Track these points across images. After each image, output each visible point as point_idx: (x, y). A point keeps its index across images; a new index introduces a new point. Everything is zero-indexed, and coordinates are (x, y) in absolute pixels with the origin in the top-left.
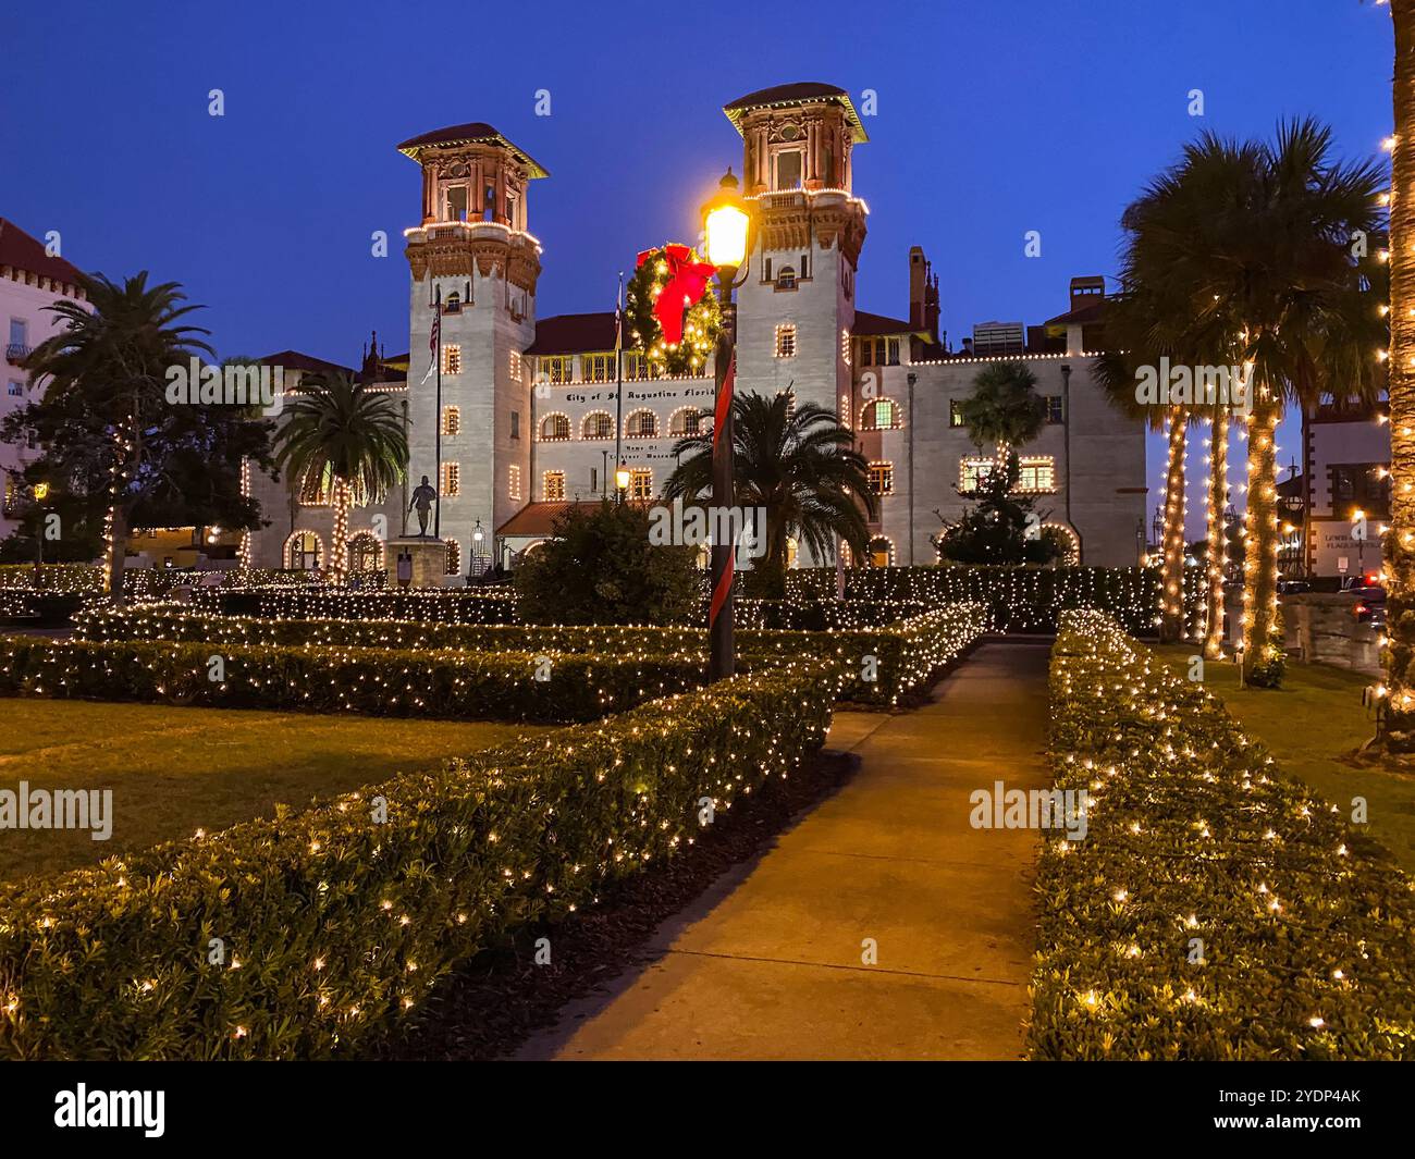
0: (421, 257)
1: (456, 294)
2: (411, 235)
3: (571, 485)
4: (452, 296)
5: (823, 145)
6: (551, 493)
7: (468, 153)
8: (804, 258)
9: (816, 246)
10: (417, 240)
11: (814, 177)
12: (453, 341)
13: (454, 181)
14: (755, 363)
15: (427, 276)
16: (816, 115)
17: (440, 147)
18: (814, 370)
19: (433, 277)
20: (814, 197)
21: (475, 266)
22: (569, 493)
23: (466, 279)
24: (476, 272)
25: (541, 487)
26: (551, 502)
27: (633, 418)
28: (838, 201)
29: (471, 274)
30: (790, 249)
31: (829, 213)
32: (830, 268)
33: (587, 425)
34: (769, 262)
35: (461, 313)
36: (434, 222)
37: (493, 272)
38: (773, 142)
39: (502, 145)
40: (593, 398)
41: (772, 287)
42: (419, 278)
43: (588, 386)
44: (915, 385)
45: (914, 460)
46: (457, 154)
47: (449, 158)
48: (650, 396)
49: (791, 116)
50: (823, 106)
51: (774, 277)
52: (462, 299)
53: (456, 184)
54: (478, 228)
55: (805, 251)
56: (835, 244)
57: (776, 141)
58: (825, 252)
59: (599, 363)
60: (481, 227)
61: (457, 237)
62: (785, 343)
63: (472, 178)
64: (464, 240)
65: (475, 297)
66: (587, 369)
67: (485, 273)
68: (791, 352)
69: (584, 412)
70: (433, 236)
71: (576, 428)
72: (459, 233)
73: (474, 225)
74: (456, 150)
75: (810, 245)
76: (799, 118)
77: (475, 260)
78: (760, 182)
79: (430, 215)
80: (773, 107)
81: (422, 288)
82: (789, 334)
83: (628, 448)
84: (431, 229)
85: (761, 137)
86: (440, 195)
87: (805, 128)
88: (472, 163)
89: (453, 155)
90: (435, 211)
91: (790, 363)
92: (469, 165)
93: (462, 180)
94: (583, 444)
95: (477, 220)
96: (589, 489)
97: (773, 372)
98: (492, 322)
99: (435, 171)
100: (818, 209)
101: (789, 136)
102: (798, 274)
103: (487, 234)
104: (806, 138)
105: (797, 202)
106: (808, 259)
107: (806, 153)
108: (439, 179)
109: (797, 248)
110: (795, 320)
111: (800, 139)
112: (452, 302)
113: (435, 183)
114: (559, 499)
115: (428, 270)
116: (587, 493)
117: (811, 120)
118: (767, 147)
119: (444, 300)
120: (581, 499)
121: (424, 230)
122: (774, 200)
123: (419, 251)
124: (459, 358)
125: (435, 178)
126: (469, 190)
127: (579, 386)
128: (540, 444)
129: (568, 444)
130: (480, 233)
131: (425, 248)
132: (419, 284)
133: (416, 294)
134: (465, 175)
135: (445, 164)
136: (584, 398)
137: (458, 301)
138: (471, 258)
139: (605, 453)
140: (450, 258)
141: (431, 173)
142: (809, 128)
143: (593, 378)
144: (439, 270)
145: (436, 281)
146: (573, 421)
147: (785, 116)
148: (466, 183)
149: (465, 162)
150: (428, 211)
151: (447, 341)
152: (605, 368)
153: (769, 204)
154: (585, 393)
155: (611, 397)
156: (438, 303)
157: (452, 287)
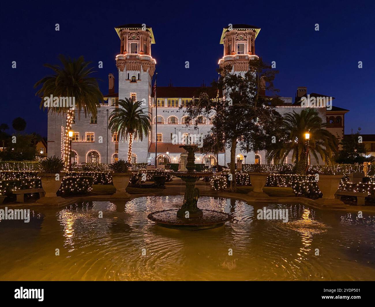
0: (123, 64)
1: (135, 77)
2: (119, 57)
3: (164, 138)
4: (133, 77)
6: (157, 140)
10: (122, 58)
11: (249, 51)
12: (134, 91)
13: (133, 41)
16: (250, 34)
17: (130, 29)
19: (127, 70)
20: (250, 57)
21: (142, 68)
22: (163, 140)
23: (138, 72)
24: (142, 70)
25: (154, 138)
26: (158, 143)
29: (140, 71)
33: (168, 120)
35: (137, 83)
36: (127, 53)
37: (147, 71)
40: (172, 112)
42: (122, 70)
46: (135, 33)
47: (131, 33)
49: (242, 33)
50: (252, 31)
52: (137, 78)
53: (134, 42)
57: (238, 40)
59: (173, 101)
60: (144, 56)
61: (137, 58)
63: (140, 41)
64: (139, 60)
65: (141, 78)
66: (169, 102)
67: (145, 71)
69: (169, 116)
70: (128, 58)
71: (166, 120)
72: (137, 57)
73: (141, 55)
74: (134, 31)
76: (244, 34)
77: (141, 67)
78: (233, 51)
80: (238, 30)
81: (123, 74)
83: (183, 127)
84: (127, 55)
85: (233, 38)
86: (129, 45)
87: (246, 37)
88: (141, 36)
89: (133, 33)
90: (127, 50)
92: (139, 36)
94: (168, 125)
95: (142, 54)
98: (147, 86)
99: (127, 37)
100: (251, 60)
101: (241, 39)
103: (146, 58)
104: (247, 40)
105: (246, 58)
107: (246, 44)
108: (128, 40)
111: (245, 40)
112: (133, 79)
113: (127, 41)
114: (160, 142)
115: (125, 68)
116: (169, 140)
117: (249, 35)
118: (235, 41)
119: (130, 78)
120: (167, 142)
121: (124, 55)
122: (239, 57)
123: (122, 62)
124: (136, 97)
125: (127, 39)
126: (139, 44)
127: (167, 108)
128: (154, 125)
129: (163, 125)
130: (144, 58)
131: (125, 61)
132: (122, 72)
133: (121, 76)
134: (137, 40)
135: (131, 35)
136: (168, 112)
137: (135, 79)
138: (140, 66)
139: (175, 128)
140: (134, 65)
141: (126, 37)
142: (248, 38)
143: (171, 106)
144: (129, 68)
145: (128, 72)
146: (165, 118)
147: (241, 33)
148: (137, 42)
149: (137, 35)
150: (125, 50)
151: (132, 91)
152: (175, 103)
153: (238, 58)
154: (169, 110)
155: (177, 112)
156: (128, 79)
157: (133, 74)
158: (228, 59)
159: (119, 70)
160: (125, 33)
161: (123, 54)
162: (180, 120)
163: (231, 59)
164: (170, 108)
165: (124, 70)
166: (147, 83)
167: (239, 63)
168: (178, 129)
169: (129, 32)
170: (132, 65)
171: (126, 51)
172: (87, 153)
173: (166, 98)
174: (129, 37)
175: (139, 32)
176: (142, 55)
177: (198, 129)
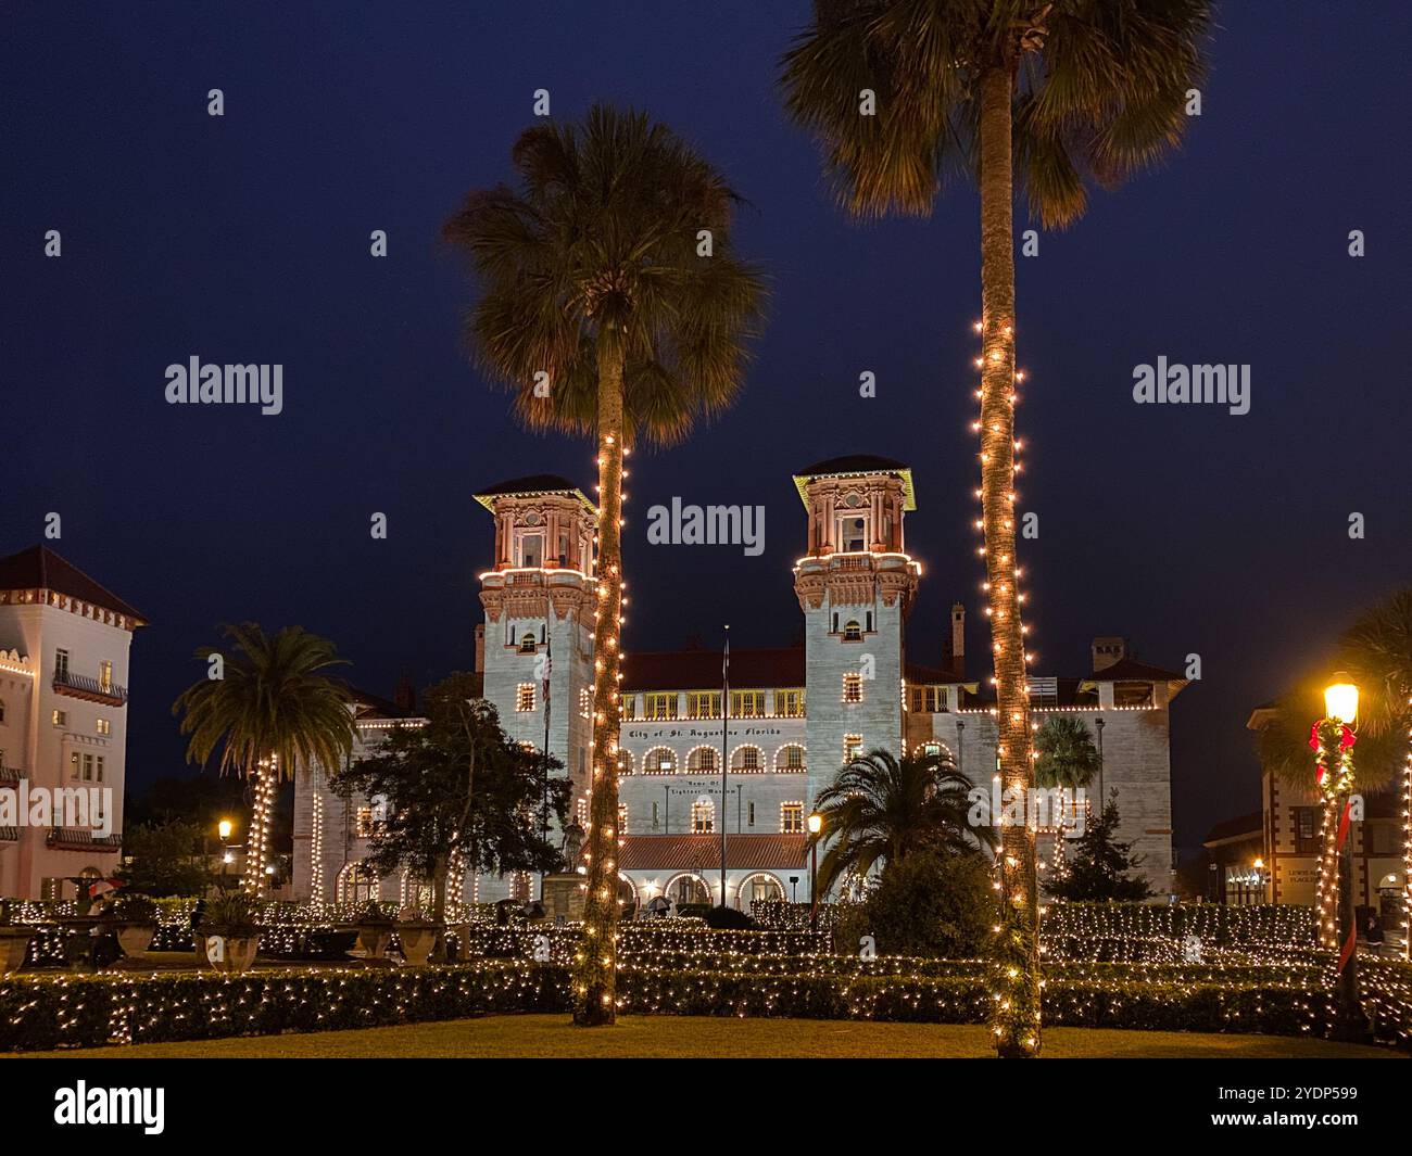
0: (496, 599)
1: (531, 636)
2: (486, 579)
3: (633, 819)
5: (884, 513)
8: (869, 614)
9: (880, 604)
10: (493, 584)
11: (877, 542)
12: (528, 679)
13: (530, 529)
14: (824, 708)
15: (502, 617)
16: (880, 486)
17: (518, 497)
18: (880, 714)
19: (508, 618)
20: (879, 559)
21: (552, 610)
22: (631, 826)
23: (543, 622)
24: (552, 615)
27: (694, 754)
28: (901, 564)
29: (547, 617)
30: (856, 605)
31: (892, 575)
32: (895, 624)
33: (648, 760)
34: (836, 616)
35: (537, 653)
36: (510, 568)
37: (569, 616)
38: (837, 508)
39: (578, 498)
40: (656, 735)
41: (838, 638)
42: (495, 619)
43: (652, 723)
44: (963, 731)
46: (534, 504)
47: (525, 508)
48: (711, 734)
49: (856, 485)
50: (886, 478)
51: (841, 628)
52: (538, 640)
53: (532, 532)
54: (555, 574)
55: (870, 608)
56: (898, 602)
57: (841, 507)
58: (889, 609)
59: (662, 702)
60: (558, 574)
61: (537, 582)
62: (851, 689)
63: (549, 527)
64: (542, 586)
65: (550, 639)
66: (650, 707)
67: (560, 616)
68: (858, 699)
69: (647, 748)
70: (511, 581)
71: (639, 763)
72: (538, 578)
73: (549, 571)
74: (531, 501)
75: (874, 601)
76: (862, 488)
77: (550, 606)
78: (827, 544)
79: (506, 561)
80: (840, 478)
81: (497, 629)
82: (856, 681)
83: (690, 783)
84: (508, 574)
85: (828, 504)
86: (516, 543)
87: (869, 497)
88: (550, 514)
89: (530, 505)
90: (511, 557)
91: (857, 708)
92: (545, 516)
93: (538, 529)
94: (646, 779)
95: (554, 567)
96: (651, 822)
97: (841, 716)
98: (568, 663)
99: (511, 519)
100: (882, 570)
101: (854, 504)
102: (863, 628)
103: (565, 580)
104: (870, 506)
105: (863, 563)
106: (873, 615)
107: (869, 520)
108: (515, 526)
109: (863, 605)
111: (864, 506)
112: (527, 643)
113: (512, 531)
115: (504, 612)
116: (649, 827)
117: (876, 491)
118: (833, 512)
119: (518, 640)
120: (642, 833)
121: (502, 574)
122: (842, 561)
123: (496, 593)
124: (534, 696)
125: (511, 526)
126: (546, 538)
127: (643, 723)
129: (630, 779)
130: (558, 580)
131: (502, 591)
132: (494, 625)
133: (492, 635)
134: (541, 525)
135: (522, 513)
136: (646, 735)
137: (534, 642)
138: (547, 602)
139: (667, 787)
140: (527, 602)
141: (508, 521)
142: (872, 498)
143: (655, 716)
144: (515, 612)
145: (511, 623)
146: (636, 756)
147: (850, 486)
148: (542, 532)
149: (541, 513)
150: (503, 558)
151: (523, 681)
152: (667, 706)
154: (648, 730)
155: (674, 733)
156: (513, 644)
157: (528, 628)
158: (810, 569)
159: (487, 618)
160: (506, 508)
161: (498, 569)
162: (682, 761)
163: (817, 568)
165: (501, 619)
166: (565, 654)
168: (676, 789)
169: (517, 506)
170: (522, 602)
173: (641, 692)
174: (516, 519)
175: (545, 504)
176: (552, 572)
177: (739, 786)
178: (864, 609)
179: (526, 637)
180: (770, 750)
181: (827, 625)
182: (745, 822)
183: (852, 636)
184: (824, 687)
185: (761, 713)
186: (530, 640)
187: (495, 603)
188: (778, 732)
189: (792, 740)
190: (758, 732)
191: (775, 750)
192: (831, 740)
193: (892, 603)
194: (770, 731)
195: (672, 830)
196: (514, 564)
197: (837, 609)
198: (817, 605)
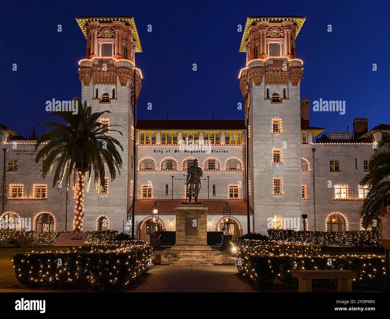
0: (88, 73)
1: (107, 94)
2: (82, 63)
3: (156, 191)
4: (105, 94)
6: (145, 195)
7: (114, 27)
8: (285, 90)
9: (290, 84)
10: (87, 65)
11: (288, 54)
12: (105, 116)
13: (106, 40)
14: (263, 135)
15: (91, 84)
16: (289, 27)
17: (100, 21)
18: (291, 140)
19: (94, 84)
20: (290, 62)
21: (118, 81)
22: (154, 195)
23: (113, 87)
24: (119, 84)
25: (140, 192)
26: (145, 199)
27: (186, 161)
29: (116, 85)
30: (278, 85)
31: (297, 70)
32: (297, 95)
33: (162, 164)
34: (268, 90)
35: (110, 103)
37: (127, 84)
38: (268, 37)
40: (167, 152)
41: (270, 101)
42: (87, 84)
44: (315, 153)
45: (316, 185)
46: (108, 27)
47: (103, 28)
49: (276, 27)
50: (292, 23)
51: (270, 96)
52: (111, 96)
53: (107, 42)
54: (120, 62)
55: (285, 87)
56: (299, 84)
57: (270, 37)
58: (295, 87)
59: (169, 136)
60: (123, 62)
61: (110, 64)
63: (116, 39)
64: (114, 67)
65: (118, 95)
66: (163, 138)
67: (123, 84)
68: (279, 132)
69: (163, 158)
70: (97, 63)
71: (158, 165)
72: (111, 62)
74: (107, 24)
75: (287, 84)
76: (280, 28)
77: (118, 78)
78: (263, 54)
81: (88, 90)
82: (278, 123)
83: (184, 175)
84: (96, 59)
85: (263, 34)
86: (98, 46)
87: (283, 32)
88: (117, 32)
89: (106, 27)
90: (96, 53)
91: (279, 136)
92: (114, 33)
93: (110, 39)
94: (161, 172)
95: (119, 58)
96: (165, 193)
97: (271, 140)
98: (127, 109)
99: (96, 33)
100: (292, 67)
101: (275, 36)
102: (282, 96)
103: (124, 65)
104: (284, 37)
105: (285, 62)
106: (287, 90)
107: (284, 44)
108: (98, 38)
109: (282, 85)
110: (281, 117)
111: (281, 37)
112: (105, 97)
113: (96, 40)
114: (149, 198)
115: (92, 81)
116: (163, 195)
117: (287, 29)
118: (266, 39)
119: (100, 96)
120: (160, 198)
121: (91, 60)
122: (274, 61)
123: (88, 70)
124: (108, 125)
125: (96, 37)
126: (114, 44)
127: (160, 146)
128: (140, 172)
129: (154, 172)
130: (122, 65)
131: (92, 70)
132: (87, 87)
133: (85, 92)
134: (112, 37)
135: (101, 31)
136: (162, 152)
137: (108, 98)
138: (116, 77)
139: (173, 177)
140: (105, 75)
141: (94, 34)
142: (285, 33)
143: (166, 143)
144: (98, 80)
145: (96, 87)
146: (157, 162)
147: (273, 27)
148: (112, 42)
149: (112, 31)
150: (92, 52)
152: (172, 139)
153: (272, 63)
154: (163, 149)
155: (176, 151)
156: (97, 97)
157: (105, 90)
158: (256, 65)
159: (83, 84)
160: (93, 27)
161: (89, 58)
162: (180, 165)
163: (260, 65)
164: (165, 146)
165: (90, 84)
166: (126, 104)
167: (274, 71)
168: (177, 178)
169: (99, 26)
170: (102, 75)
171: (93, 54)
172: (35, 216)
173: (158, 130)
174: (98, 33)
176: (118, 60)
177: (208, 177)
178: (283, 87)
179: (103, 95)
180: (223, 160)
181: (263, 94)
182: (211, 194)
183: (276, 100)
184: (262, 125)
185: (218, 143)
186: (106, 96)
187: (87, 75)
188: (227, 152)
189: (233, 155)
190: (217, 152)
191: (225, 160)
192: (265, 151)
193: (296, 84)
194: (223, 151)
195: (175, 197)
196: (98, 55)
197: (268, 87)
198: (258, 84)
